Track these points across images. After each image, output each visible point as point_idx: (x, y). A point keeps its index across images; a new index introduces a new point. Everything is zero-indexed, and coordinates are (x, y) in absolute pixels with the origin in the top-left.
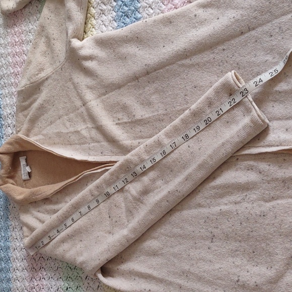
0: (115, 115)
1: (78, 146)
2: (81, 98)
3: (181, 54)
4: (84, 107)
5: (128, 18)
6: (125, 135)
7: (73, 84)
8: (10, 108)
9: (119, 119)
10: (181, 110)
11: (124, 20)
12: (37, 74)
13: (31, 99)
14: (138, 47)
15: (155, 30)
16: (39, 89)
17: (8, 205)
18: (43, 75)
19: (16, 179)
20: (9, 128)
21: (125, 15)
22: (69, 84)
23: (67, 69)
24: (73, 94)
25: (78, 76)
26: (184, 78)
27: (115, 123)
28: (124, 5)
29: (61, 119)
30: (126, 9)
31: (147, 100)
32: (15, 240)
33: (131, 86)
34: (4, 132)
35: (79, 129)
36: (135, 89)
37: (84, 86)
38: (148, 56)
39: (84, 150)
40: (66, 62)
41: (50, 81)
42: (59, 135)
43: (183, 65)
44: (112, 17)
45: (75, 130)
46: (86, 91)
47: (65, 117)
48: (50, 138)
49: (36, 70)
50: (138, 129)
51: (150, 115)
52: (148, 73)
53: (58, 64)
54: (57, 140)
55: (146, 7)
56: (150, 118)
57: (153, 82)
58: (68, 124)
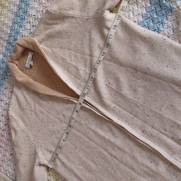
0: (107, 78)
1: (73, 77)
2: (91, 50)
3: (176, 82)
4: (89, 57)
5: (153, 23)
6: (109, 96)
7: (90, 36)
8: (35, 12)
9: (109, 83)
10: (154, 111)
11: (148, 22)
12: (67, 10)
13: (55, 22)
14: (148, 51)
15: (168, 51)
16: (64, 19)
17: (8, 71)
18: (71, 13)
19: (21, 61)
20: (29, 24)
21: (151, 19)
22: (87, 34)
23: (91, 24)
24: (86, 43)
25: (96, 34)
26: (168, 95)
27: (105, 83)
28: (155, 11)
29: (70, 51)
30: (156, 16)
31: (135, 87)
32: (4, 95)
33: (130, 71)
34: (24, 24)
35: (79, 68)
36: (131, 75)
37: (97, 44)
38: (152, 63)
39: (76, 82)
40: (92, 18)
41: (74, 20)
42: (64, 60)
43: (172, 88)
44: (142, 13)
45: (76, 66)
46: (96, 48)
47: (73, 52)
48: (56, 56)
49: (68, 7)
50: (119, 99)
51: (132, 98)
52: (146, 73)
53: (86, 15)
54: (60, 61)
55: (170, 27)
56: (131, 99)
57: (146, 81)
58: (73, 58)
